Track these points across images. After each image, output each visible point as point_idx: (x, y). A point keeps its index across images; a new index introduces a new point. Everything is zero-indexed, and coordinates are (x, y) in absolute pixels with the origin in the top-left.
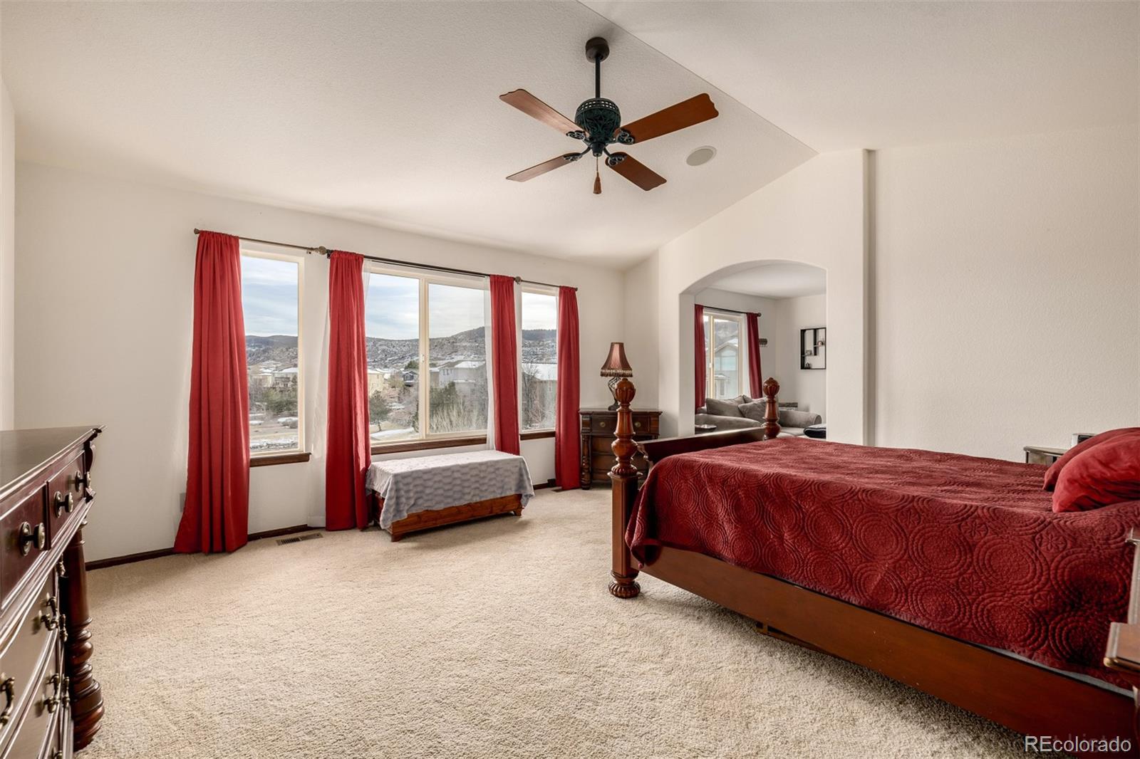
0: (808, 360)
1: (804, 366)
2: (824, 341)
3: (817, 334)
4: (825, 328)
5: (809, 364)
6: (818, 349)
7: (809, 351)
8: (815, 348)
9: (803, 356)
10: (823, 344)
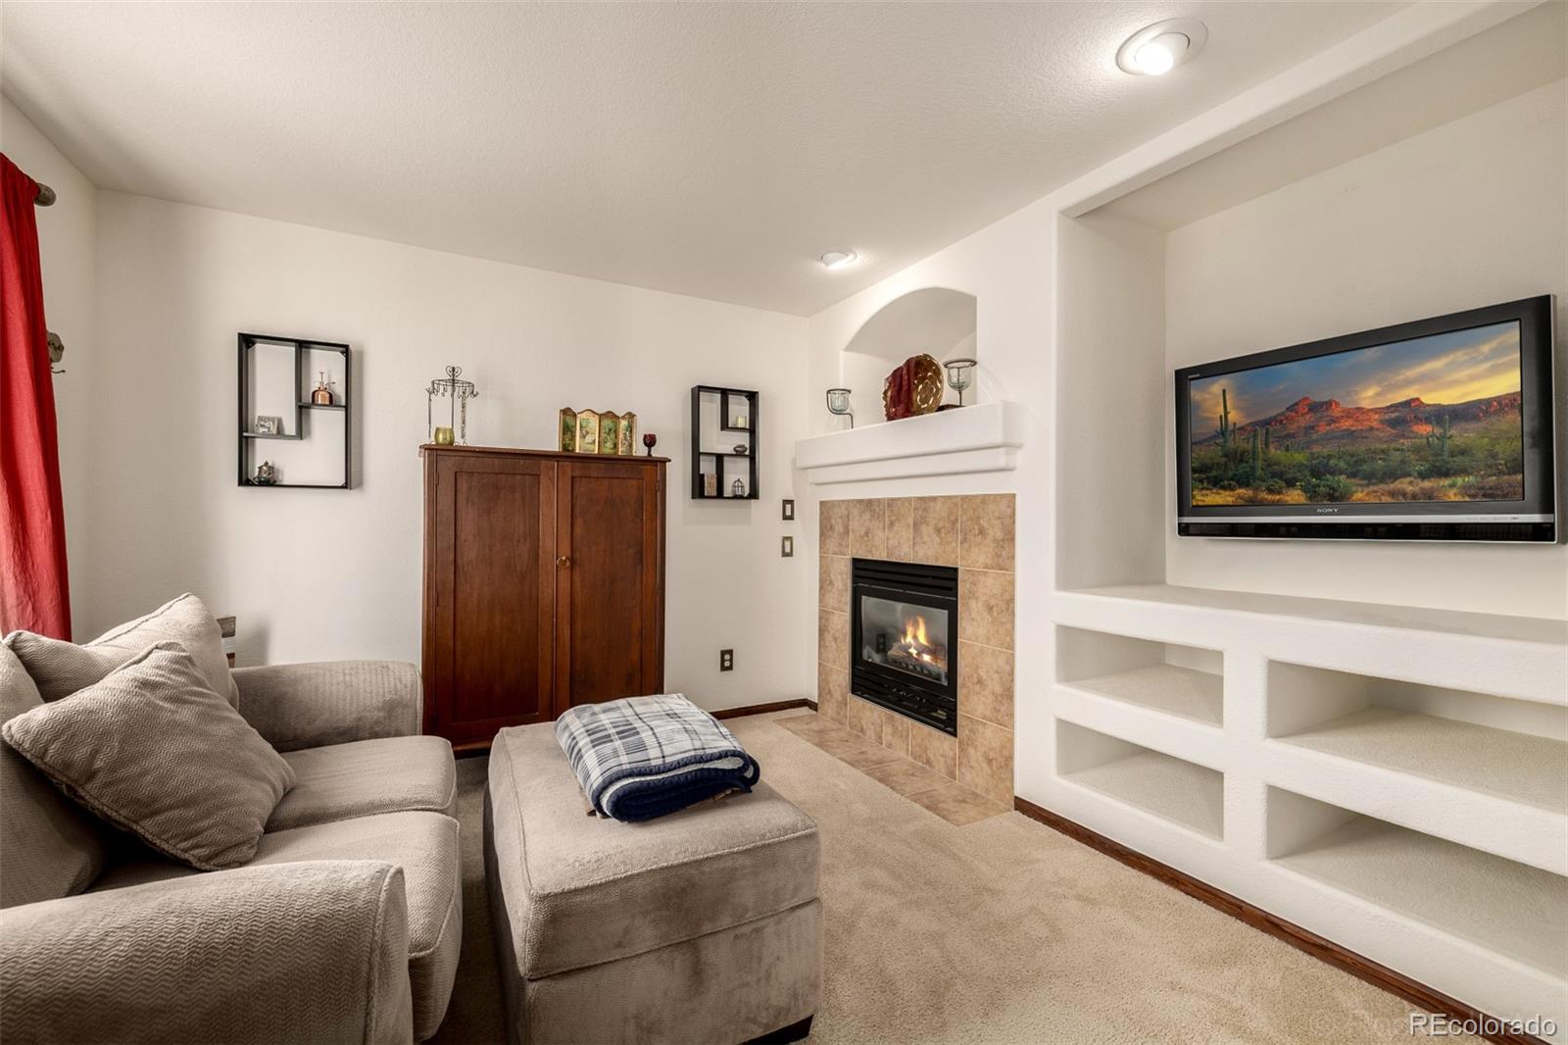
0: (264, 452)
1: (255, 478)
2: (340, 390)
3: (309, 363)
4: (346, 347)
5: (271, 468)
6: (308, 414)
7: (272, 419)
8: (303, 409)
9: (245, 434)
10: (332, 402)
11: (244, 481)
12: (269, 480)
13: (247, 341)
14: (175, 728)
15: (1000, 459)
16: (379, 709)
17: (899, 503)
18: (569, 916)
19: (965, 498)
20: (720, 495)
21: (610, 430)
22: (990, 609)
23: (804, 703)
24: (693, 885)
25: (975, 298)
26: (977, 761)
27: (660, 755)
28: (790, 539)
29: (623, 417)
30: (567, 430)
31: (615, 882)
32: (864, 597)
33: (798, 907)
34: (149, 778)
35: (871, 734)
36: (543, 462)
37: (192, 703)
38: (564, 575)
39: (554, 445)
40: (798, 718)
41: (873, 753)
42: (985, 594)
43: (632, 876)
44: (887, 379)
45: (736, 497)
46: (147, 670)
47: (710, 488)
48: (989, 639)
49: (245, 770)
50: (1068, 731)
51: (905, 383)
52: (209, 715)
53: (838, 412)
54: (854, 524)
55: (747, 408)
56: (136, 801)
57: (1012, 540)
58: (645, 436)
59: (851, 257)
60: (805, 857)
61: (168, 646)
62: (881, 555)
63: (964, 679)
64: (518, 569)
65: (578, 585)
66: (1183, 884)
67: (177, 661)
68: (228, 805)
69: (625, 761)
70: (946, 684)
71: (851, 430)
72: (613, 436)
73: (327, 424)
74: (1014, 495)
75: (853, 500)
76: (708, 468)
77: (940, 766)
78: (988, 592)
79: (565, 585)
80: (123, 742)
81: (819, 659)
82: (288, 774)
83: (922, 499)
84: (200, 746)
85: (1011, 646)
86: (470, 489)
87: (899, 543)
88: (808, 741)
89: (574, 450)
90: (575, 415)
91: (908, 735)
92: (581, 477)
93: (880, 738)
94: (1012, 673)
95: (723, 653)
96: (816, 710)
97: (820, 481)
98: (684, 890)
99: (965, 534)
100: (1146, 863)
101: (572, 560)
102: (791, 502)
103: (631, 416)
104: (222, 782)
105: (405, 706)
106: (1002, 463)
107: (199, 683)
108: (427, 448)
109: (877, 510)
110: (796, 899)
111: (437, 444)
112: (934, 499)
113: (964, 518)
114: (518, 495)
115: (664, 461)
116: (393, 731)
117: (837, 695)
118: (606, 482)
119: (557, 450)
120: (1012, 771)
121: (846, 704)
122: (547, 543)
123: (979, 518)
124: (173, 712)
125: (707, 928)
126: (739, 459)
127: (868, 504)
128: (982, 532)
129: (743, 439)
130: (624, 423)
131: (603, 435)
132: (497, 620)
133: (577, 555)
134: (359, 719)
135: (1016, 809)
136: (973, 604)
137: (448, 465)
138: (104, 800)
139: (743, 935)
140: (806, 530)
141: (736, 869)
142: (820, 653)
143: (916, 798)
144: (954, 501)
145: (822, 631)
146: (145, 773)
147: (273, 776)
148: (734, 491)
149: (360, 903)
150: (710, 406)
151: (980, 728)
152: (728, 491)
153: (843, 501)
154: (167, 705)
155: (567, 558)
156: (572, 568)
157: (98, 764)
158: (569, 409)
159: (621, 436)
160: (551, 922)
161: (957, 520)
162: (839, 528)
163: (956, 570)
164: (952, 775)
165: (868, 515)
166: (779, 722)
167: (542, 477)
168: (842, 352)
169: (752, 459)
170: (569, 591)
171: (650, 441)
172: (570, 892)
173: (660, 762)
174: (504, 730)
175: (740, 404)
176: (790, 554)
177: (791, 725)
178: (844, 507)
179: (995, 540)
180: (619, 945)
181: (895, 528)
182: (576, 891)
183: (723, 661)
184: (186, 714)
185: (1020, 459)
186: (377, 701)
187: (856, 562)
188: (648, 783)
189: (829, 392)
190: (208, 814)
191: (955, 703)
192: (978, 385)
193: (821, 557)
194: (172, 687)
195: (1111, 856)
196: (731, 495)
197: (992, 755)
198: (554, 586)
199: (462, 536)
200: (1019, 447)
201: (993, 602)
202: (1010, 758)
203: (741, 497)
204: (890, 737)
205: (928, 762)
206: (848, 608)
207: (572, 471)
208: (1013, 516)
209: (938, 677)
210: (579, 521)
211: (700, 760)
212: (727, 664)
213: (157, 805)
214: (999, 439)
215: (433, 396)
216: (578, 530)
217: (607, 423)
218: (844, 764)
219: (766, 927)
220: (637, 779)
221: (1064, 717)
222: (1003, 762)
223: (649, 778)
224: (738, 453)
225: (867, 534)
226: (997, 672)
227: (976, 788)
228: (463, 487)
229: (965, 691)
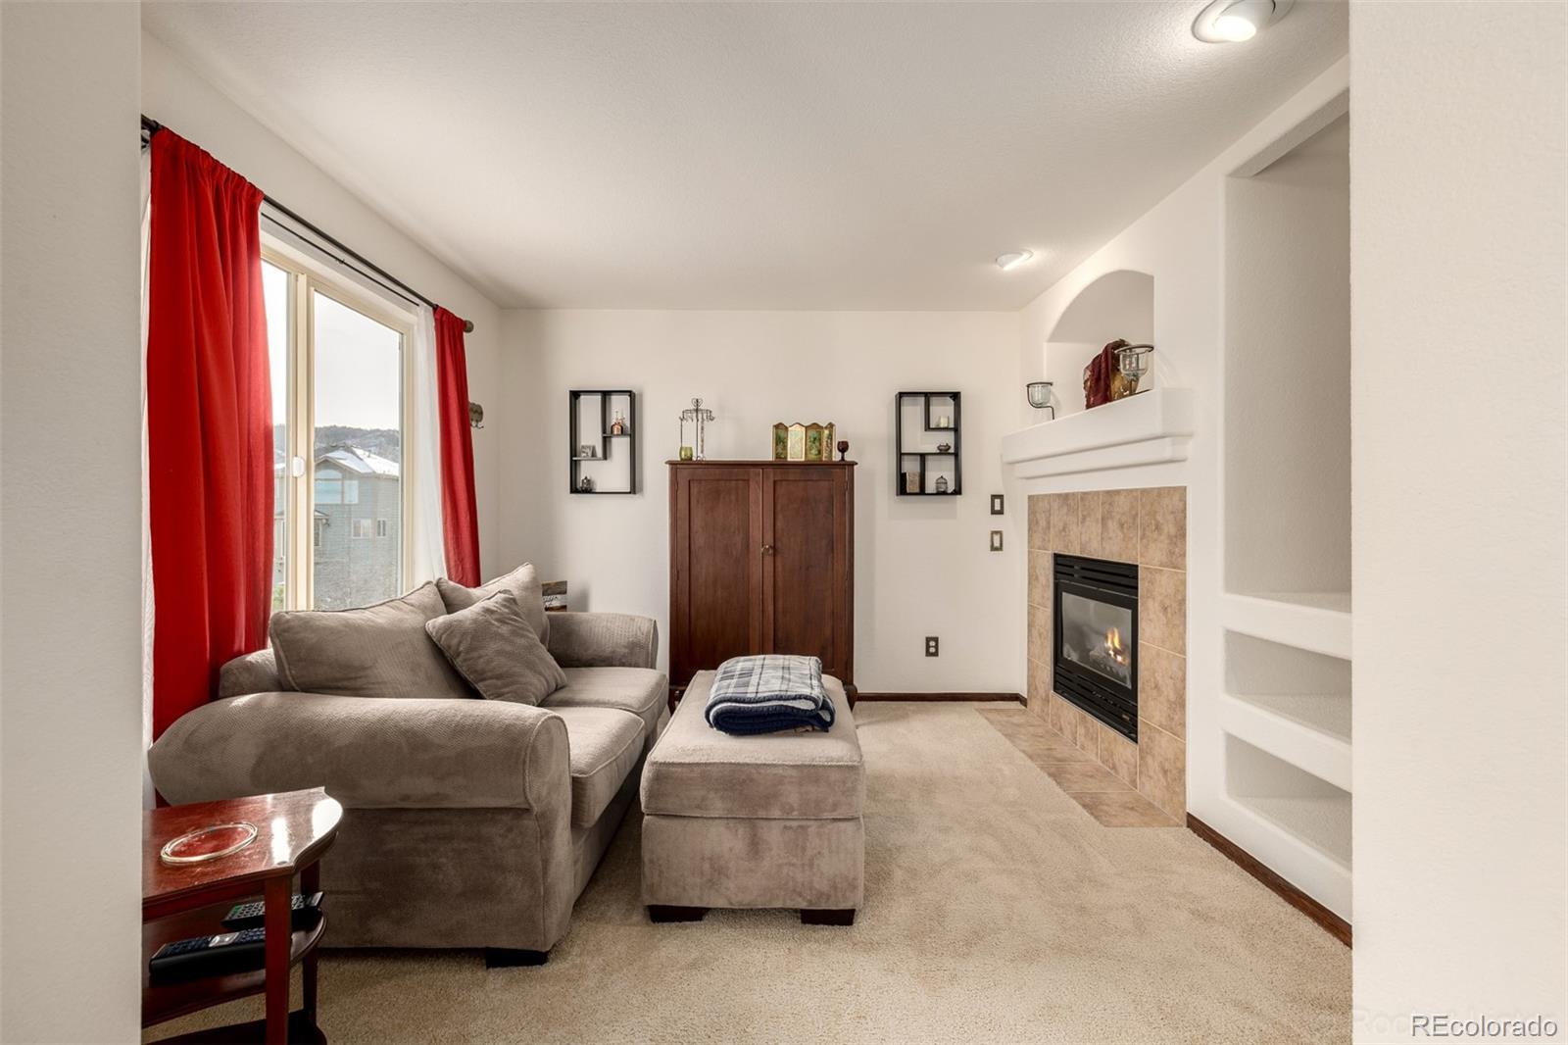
0: (587, 470)
1: (581, 488)
2: (628, 423)
3: (610, 407)
4: (630, 392)
5: (589, 481)
6: (610, 442)
7: (589, 447)
8: (606, 441)
9: (574, 459)
10: (623, 433)
11: (574, 490)
12: (588, 490)
13: (575, 395)
14: (498, 636)
15: (1166, 450)
16: (625, 647)
17: (1090, 497)
18: (666, 778)
19: (1144, 492)
20: (922, 492)
21: (815, 439)
22: (1165, 609)
23: (1015, 698)
24: (752, 780)
25: (1153, 277)
26: (1155, 771)
27: (755, 691)
28: (1000, 533)
29: (826, 428)
30: (780, 441)
31: (698, 764)
32: (1064, 594)
33: (840, 820)
34: (482, 660)
35: (1067, 735)
36: (752, 470)
37: (508, 624)
38: (769, 560)
39: (768, 456)
40: (1002, 710)
41: (1062, 751)
42: (1161, 594)
43: (710, 764)
44: (1087, 368)
45: (939, 493)
46: (490, 604)
47: (912, 485)
48: (1163, 642)
49: (531, 666)
50: (1236, 747)
51: (1103, 371)
52: (516, 632)
53: (1039, 406)
54: (1054, 519)
55: (952, 407)
56: (476, 671)
57: (1183, 536)
58: (839, 443)
59: (1026, 255)
60: (844, 783)
61: (505, 592)
62: (1075, 551)
63: (1143, 683)
64: (734, 553)
65: (779, 569)
66: (1342, 932)
67: (506, 600)
68: (517, 682)
69: (731, 692)
70: (1130, 687)
71: (1052, 421)
72: (817, 444)
73: (620, 446)
74: (1185, 489)
75: (1053, 494)
76: (911, 467)
77: (1124, 773)
78: (1163, 591)
79: (769, 568)
80: (472, 639)
81: (1028, 654)
82: (561, 678)
83: (1108, 493)
84: (508, 648)
85: (1183, 651)
86: (699, 492)
87: (1090, 539)
88: (1000, 731)
89: (786, 458)
90: (786, 428)
91: (1097, 739)
92: (781, 481)
93: (1075, 738)
94: (1184, 680)
95: (928, 640)
96: (1026, 706)
97: (1028, 476)
98: (744, 781)
99: (1144, 529)
100: (1305, 902)
101: (774, 548)
102: (1001, 497)
103: (831, 426)
104: (516, 669)
105: (642, 647)
106: (1167, 454)
107: (517, 614)
108: (672, 464)
109: (1072, 504)
110: (835, 813)
111: (682, 459)
112: (1118, 492)
113: (1143, 512)
114: (733, 497)
115: (852, 464)
116: (633, 663)
117: (1042, 692)
118: (801, 484)
119: (771, 459)
120: (1184, 785)
121: (1048, 701)
122: (756, 533)
123: (1156, 512)
124: (498, 627)
125: (762, 814)
126: (943, 457)
127: (1065, 498)
128: (1158, 527)
129: (948, 439)
130: (826, 432)
131: (809, 444)
132: (719, 593)
133: (779, 545)
134: (614, 652)
135: (1188, 827)
136: (1150, 603)
137: (685, 474)
138: (464, 668)
139: (791, 828)
140: (1015, 525)
141: (785, 777)
142: (1029, 648)
143: (1077, 797)
144: (1135, 494)
145: (1030, 626)
146: (480, 657)
147: (547, 673)
148: (937, 488)
149: (527, 723)
150: (913, 411)
151: (1157, 736)
152: (930, 487)
153: (1046, 495)
154: (496, 623)
155: (770, 547)
156: (774, 555)
157: (461, 649)
158: (781, 424)
159: (825, 444)
160: (657, 780)
161: (1137, 514)
162: (1043, 523)
163: (1137, 566)
164: (1133, 782)
165: (1065, 510)
166: (981, 711)
167: (751, 483)
168: (1045, 345)
169: (957, 455)
170: (772, 574)
171: (843, 447)
172: (669, 764)
173: (753, 695)
174: (700, 672)
175: (944, 405)
176: (1000, 548)
177: (992, 716)
178: (1046, 501)
179: (1170, 537)
180: (698, 807)
181: (1087, 523)
182: (673, 764)
183: (928, 647)
184: (504, 630)
185: (1189, 449)
186: (624, 641)
187: (1057, 556)
188: (740, 708)
189: (1028, 386)
190: (506, 686)
191: (1136, 707)
192: (1155, 371)
193: (1029, 552)
194: (502, 614)
195: (1273, 890)
196: (935, 492)
197: (1167, 766)
198: (760, 569)
199: (695, 527)
200: (1190, 435)
201: (1167, 602)
202: (1182, 771)
203: (944, 493)
204: (1083, 739)
205: (1114, 768)
206: (1050, 604)
207: (775, 474)
208: (1184, 510)
209: (1123, 679)
210: (780, 517)
211: (780, 698)
212: (932, 650)
213: (485, 676)
214: (1158, 430)
215: (684, 422)
216: (779, 524)
217: (813, 433)
218: (1022, 755)
219: (809, 827)
220: (734, 704)
221: (1234, 733)
222: (1176, 775)
223: (742, 705)
224: (943, 451)
225: (1064, 529)
226: (1171, 678)
227: (1154, 800)
228: (694, 491)
229: (1144, 695)
